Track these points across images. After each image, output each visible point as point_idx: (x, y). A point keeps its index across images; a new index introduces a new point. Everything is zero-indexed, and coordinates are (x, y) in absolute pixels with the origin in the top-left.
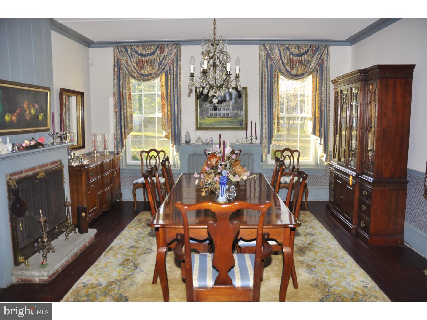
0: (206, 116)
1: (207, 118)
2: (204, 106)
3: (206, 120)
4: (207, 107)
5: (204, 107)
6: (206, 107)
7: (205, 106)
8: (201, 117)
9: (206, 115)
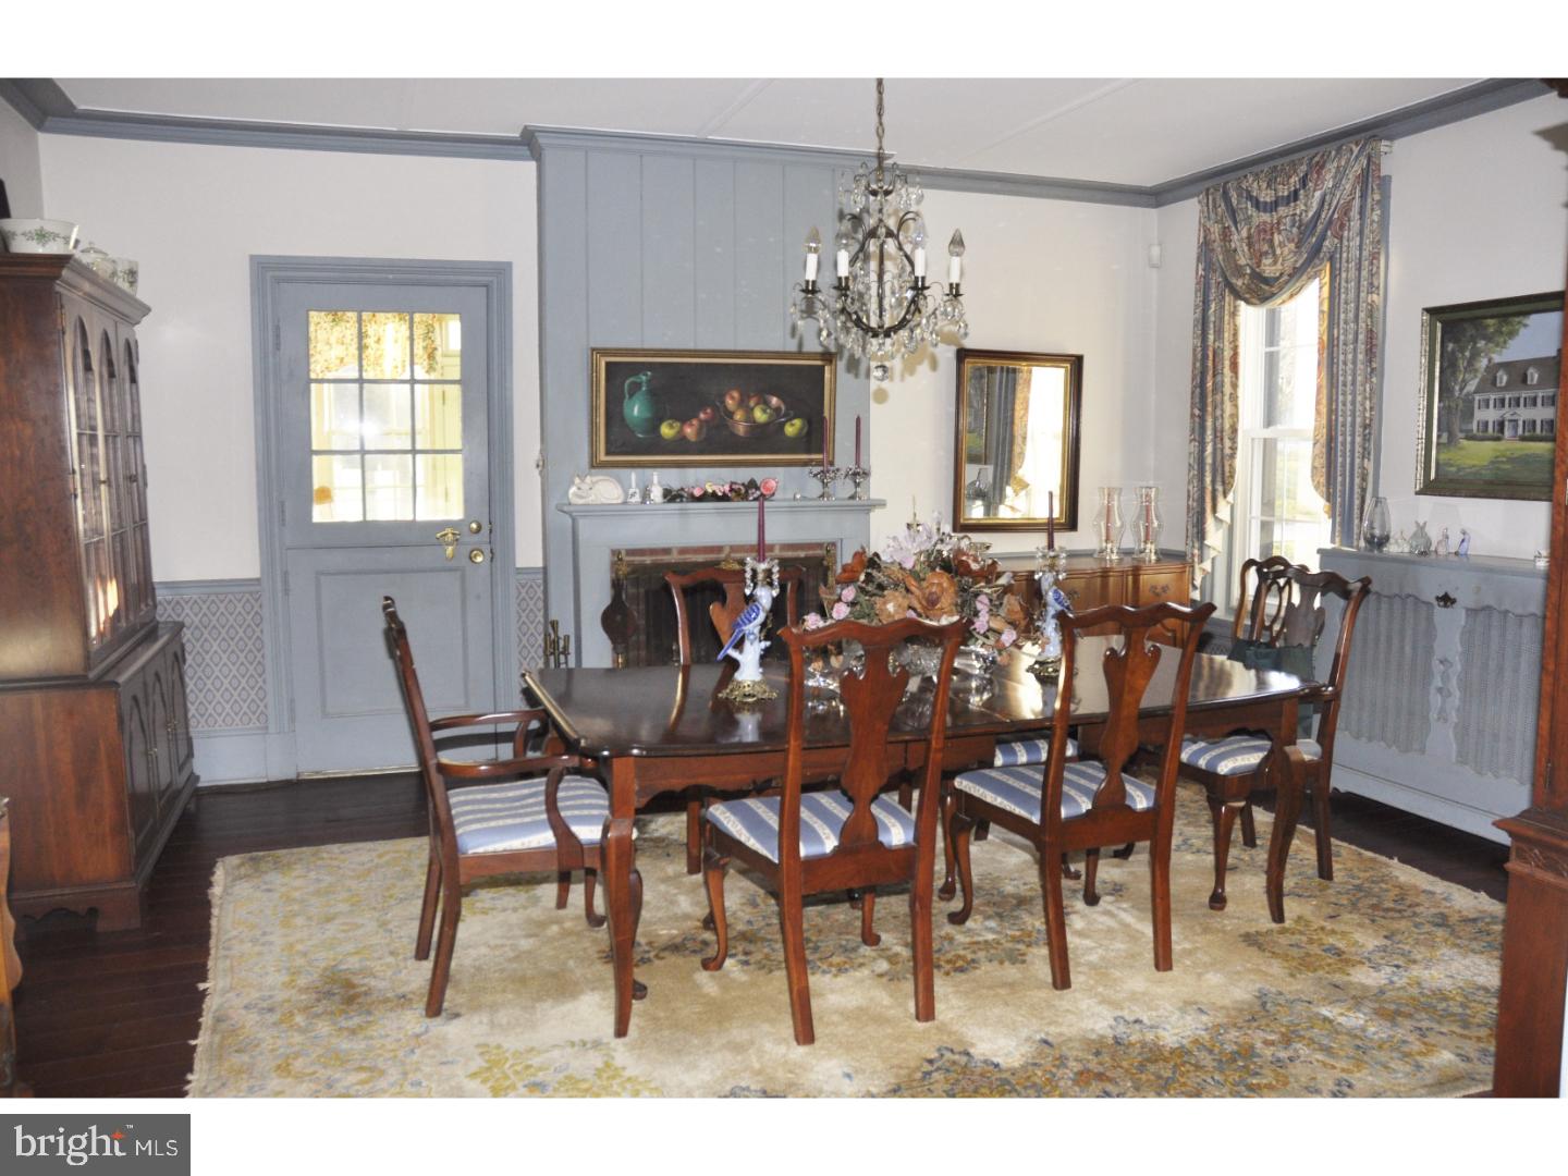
0: (1462, 435)
1: (1465, 443)
2: (1457, 388)
3: (1461, 449)
4: (1468, 394)
5: (1457, 394)
6: (1465, 391)
7: (1461, 389)
8: (1444, 439)
9: (1461, 431)
